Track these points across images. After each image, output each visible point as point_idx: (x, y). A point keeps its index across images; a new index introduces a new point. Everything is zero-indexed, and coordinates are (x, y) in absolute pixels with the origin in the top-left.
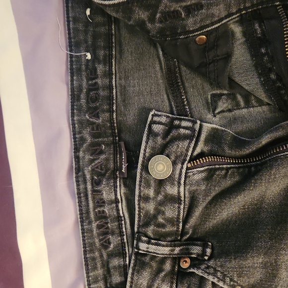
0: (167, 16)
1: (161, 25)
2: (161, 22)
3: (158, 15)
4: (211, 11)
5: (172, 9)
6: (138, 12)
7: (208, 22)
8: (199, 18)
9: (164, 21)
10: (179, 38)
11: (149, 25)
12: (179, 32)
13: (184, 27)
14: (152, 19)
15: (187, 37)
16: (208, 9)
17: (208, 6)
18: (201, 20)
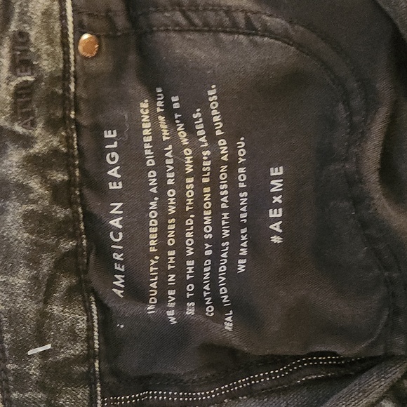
0: (24, 110)
1: (41, 125)
2: (33, 124)
3: (18, 128)
4: (37, 17)
5: (9, 98)
6: (5, 167)
7: (57, 27)
8: (44, 47)
9: (31, 118)
10: (75, 93)
11: (38, 148)
12: (61, 92)
13: (53, 79)
14: (26, 141)
15: (75, 77)
16: (29, 22)
17: (25, 22)
18: (50, 42)
